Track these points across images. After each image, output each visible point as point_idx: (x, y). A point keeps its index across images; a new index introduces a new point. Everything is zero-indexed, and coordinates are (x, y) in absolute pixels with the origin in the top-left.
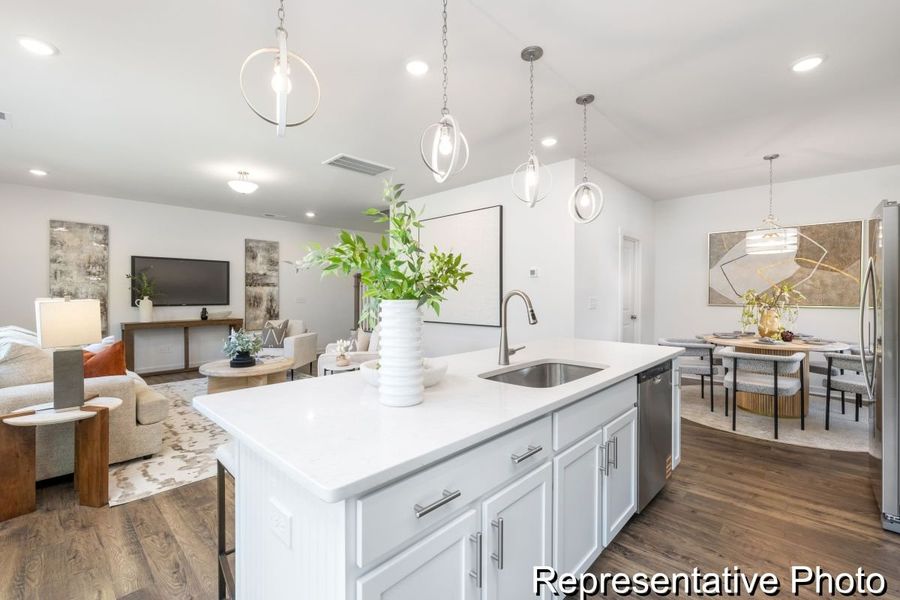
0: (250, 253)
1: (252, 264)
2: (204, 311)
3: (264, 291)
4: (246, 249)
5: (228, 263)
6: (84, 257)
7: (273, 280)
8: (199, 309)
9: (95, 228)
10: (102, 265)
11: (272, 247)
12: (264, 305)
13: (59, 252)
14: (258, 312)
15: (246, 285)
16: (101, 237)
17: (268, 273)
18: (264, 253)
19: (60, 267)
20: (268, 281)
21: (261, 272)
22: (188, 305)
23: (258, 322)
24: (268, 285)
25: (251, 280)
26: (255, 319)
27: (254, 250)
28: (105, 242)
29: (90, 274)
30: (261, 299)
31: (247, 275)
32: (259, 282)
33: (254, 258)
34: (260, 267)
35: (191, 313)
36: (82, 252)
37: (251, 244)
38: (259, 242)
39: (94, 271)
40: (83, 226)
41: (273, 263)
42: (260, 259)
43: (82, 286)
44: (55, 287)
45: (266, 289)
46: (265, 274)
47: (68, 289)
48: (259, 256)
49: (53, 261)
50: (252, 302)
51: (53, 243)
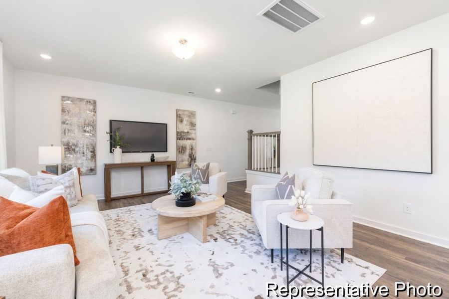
0: (179, 118)
1: (180, 125)
2: (153, 156)
3: (187, 143)
4: (177, 115)
5: (166, 125)
6: (82, 120)
7: (192, 136)
8: (150, 154)
9: (88, 102)
10: (93, 125)
11: (192, 114)
12: (188, 152)
13: (67, 117)
14: (184, 157)
15: (177, 139)
16: (91, 107)
17: (190, 131)
18: (187, 118)
19: (67, 127)
20: (190, 137)
21: (186, 131)
22: (143, 152)
23: (184, 163)
24: (190, 139)
25: (180, 136)
26: (182, 161)
27: (182, 116)
28: (94, 110)
29: (85, 131)
30: (185, 148)
31: (178, 133)
32: (185, 137)
33: (181, 121)
34: (185, 127)
35: (145, 157)
36: (80, 117)
37: (180, 113)
38: (184, 111)
39: (87, 130)
40: (81, 100)
41: (193, 125)
42: (185, 122)
43: (81, 139)
44: (65, 140)
45: (189, 141)
46: (188, 132)
47: (72, 141)
48: (184, 120)
49: (63, 123)
50: (181, 150)
51: (63, 111)
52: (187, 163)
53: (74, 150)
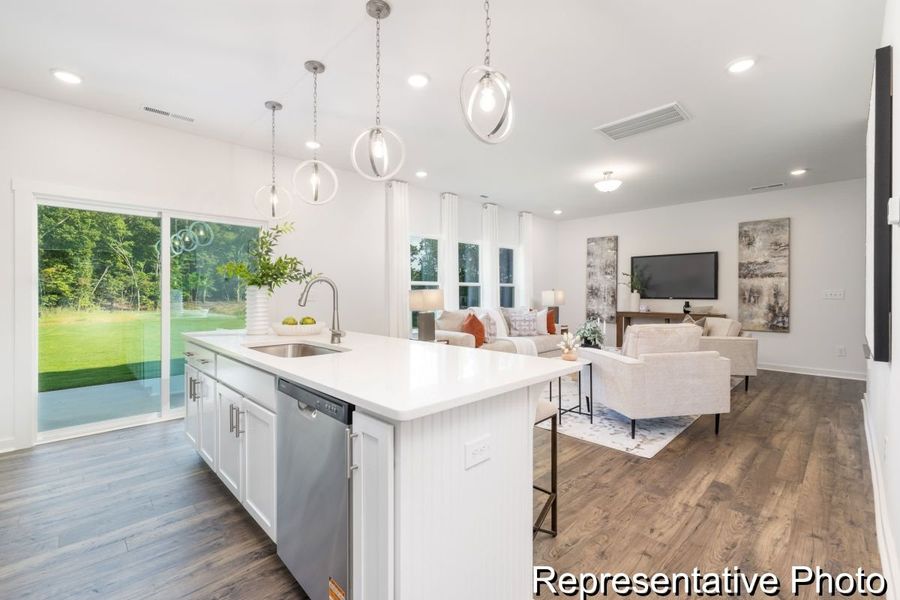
0: (746, 237)
1: (747, 252)
2: (687, 305)
3: (764, 284)
4: (741, 235)
5: (716, 253)
6: (603, 261)
7: (779, 268)
8: (682, 302)
9: (610, 239)
10: (612, 268)
11: (780, 225)
12: (766, 300)
13: (591, 260)
14: (755, 309)
15: (740, 277)
16: (612, 245)
17: (771, 260)
18: (765, 236)
19: (592, 270)
20: (770, 271)
21: (761, 260)
22: (674, 298)
23: (755, 321)
24: (771, 275)
25: (745, 271)
26: (751, 316)
27: (752, 233)
28: (616, 248)
29: (606, 273)
30: (759, 292)
31: (741, 265)
32: (758, 272)
33: (750, 244)
34: (759, 253)
35: (675, 306)
36: (603, 258)
37: (746, 228)
38: (756, 223)
39: (609, 271)
40: (603, 238)
41: (781, 248)
42: (758, 244)
43: (604, 283)
44: (590, 284)
45: (769, 281)
46: (766, 262)
47: (596, 285)
48: (757, 240)
49: (589, 266)
50: (747, 297)
51: (589, 254)
52: (763, 322)
53: (596, 294)
